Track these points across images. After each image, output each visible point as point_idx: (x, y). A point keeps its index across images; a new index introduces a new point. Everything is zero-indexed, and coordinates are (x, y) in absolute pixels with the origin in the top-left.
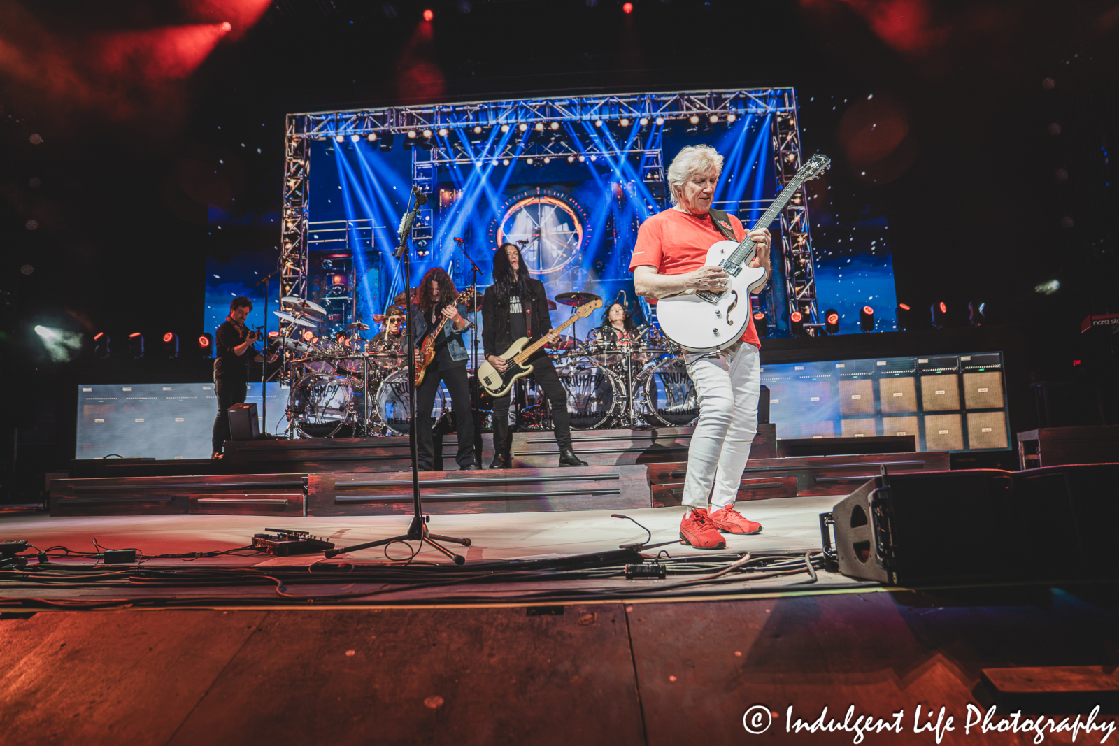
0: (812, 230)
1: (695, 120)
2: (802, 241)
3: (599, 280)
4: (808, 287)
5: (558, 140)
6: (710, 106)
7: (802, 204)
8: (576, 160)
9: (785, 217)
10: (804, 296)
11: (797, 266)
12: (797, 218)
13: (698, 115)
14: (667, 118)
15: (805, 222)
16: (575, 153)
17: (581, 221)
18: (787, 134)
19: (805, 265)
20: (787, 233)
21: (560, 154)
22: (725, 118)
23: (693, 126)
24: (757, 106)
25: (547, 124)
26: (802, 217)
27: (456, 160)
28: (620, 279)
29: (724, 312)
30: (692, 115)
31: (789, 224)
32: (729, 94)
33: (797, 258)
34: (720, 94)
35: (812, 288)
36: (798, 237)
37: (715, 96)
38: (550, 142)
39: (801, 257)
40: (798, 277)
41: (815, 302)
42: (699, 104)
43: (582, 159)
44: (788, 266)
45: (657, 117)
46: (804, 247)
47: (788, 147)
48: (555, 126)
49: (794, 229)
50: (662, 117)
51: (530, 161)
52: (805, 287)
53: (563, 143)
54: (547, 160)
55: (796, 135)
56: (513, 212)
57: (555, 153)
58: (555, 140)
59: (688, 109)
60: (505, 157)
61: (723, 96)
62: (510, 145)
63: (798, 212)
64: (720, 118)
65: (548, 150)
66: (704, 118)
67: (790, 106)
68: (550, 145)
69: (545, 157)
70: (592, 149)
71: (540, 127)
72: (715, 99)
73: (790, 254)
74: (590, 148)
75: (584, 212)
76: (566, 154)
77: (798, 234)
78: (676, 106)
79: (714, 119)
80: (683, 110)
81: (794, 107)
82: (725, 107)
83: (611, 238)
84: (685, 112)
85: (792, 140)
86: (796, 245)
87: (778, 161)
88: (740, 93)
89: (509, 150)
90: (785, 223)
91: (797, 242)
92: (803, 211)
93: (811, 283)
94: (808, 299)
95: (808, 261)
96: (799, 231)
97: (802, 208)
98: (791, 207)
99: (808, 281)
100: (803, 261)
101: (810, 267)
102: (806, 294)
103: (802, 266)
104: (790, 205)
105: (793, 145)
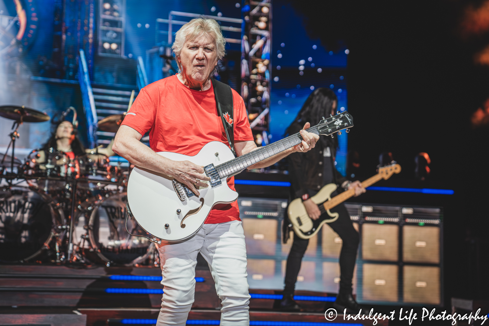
0: (272, 56)
2: (261, 67)
3: (40, 78)
4: (262, 115)
7: (266, 29)
9: (248, 40)
10: (258, 125)
11: (253, 92)
12: (259, 43)
15: (267, 50)
17: (24, 7)
19: (262, 93)
20: (247, 57)
26: (265, 44)
28: (64, 81)
31: (251, 49)
33: (255, 85)
35: (266, 117)
36: (257, 63)
39: (258, 83)
40: (254, 105)
41: (268, 132)
44: (245, 91)
46: (263, 74)
49: (255, 54)
52: (259, 114)
63: (261, 37)
73: (247, 79)
77: (258, 60)
83: (59, 33)
86: (254, 71)
90: (246, 46)
91: (257, 68)
92: (266, 37)
93: (266, 111)
94: (261, 128)
95: (265, 89)
96: (260, 57)
97: (266, 33)
98: (254, 31)
99: (263, 110)
100: (260, 88)
101: (266, 95)
102: (259, 123)
103: (258, 93)
104: (253, 28)
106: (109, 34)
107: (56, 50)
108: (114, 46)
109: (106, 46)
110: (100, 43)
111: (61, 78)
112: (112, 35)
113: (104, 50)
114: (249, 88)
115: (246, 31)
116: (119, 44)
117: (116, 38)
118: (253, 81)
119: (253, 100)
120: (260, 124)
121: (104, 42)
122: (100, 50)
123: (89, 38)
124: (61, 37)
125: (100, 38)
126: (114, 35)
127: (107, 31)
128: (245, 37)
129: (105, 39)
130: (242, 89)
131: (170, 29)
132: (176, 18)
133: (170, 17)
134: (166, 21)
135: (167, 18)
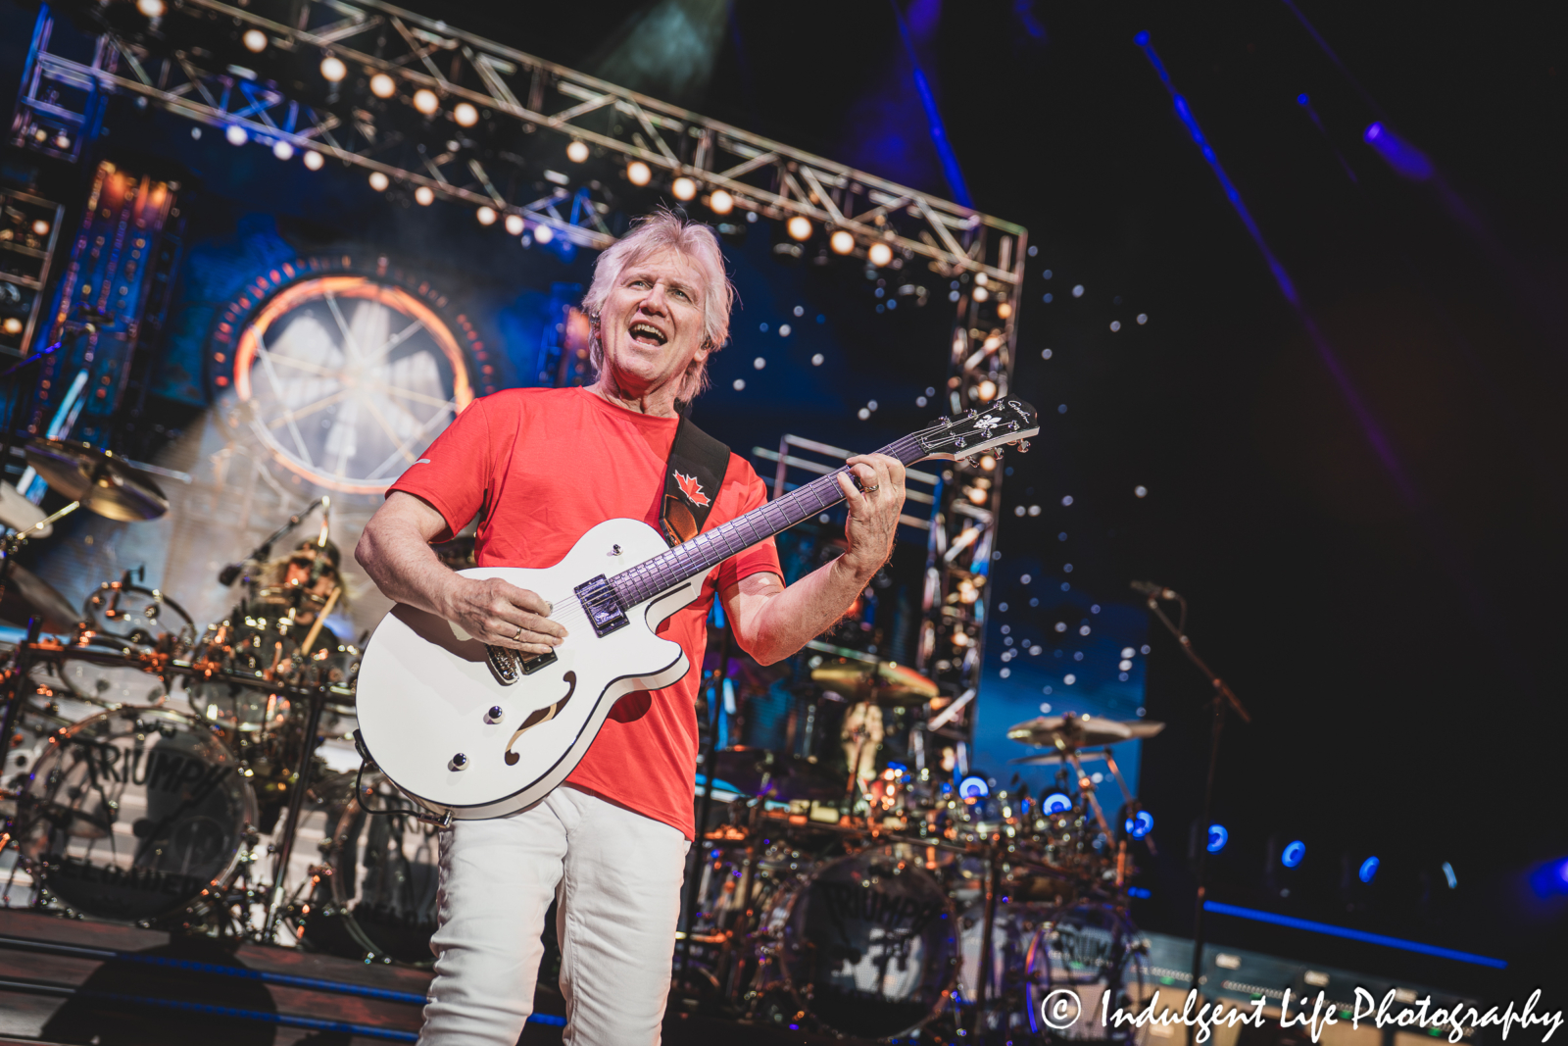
1: (800, 229)
2: (968, 592)
4: (960, 703)
5: (463, 156)
6: (841, 207)
7: (985, 505)
8: (500, 222)
9: (946, 525)
10: (948, 725)
11: (945, 647)
12: (969, 536)
13: (810, 219)
14: (739, 200)
15: (983, 553)
16: (500, 202)
17: (474, 381)
18: (988, 333)
19: (965, 650)
20: (940, 563)
21: (464, 193)
22: (867, 248)
23: (793, 241)
24: (942, 246)
25: (448, 103)
26: (980, 539)
27: (171, 96)
29: (513, 717)
30: (795, 214)
31: (950, 545)
32: (890, 196)
33: (950, 631)
34: (867, 189)
35: (968, 710)
36: (963, 580)
37: (856, 188)
38: (445, 150)
39: (958, 628)
40: (946, 675)
41: (969, 745)
42: (818, 193)
43: (514, 225)
44: (928, 641)
45: (719, 187)
46: (970, 608)
47: (984, 365)
48: (466, 115)
49: (957, 559)
50: (729, 191)
51: (379, 182)
52: (953, 701)
53: (476, 168)
54: (424, 196)
55: (1007, 344)
56: (301, 300)
57: (450, 182)
58: (457, 153)
59: (792, 196)
60: (315, 144)
61: (877, 197)
62: (338, 115)
63: (975, 522)
64: (857, 244)
65: (435, 171)
66: (822, 231)
67: (1011, 269)
68: (443, 159)
69: (420, 186)
70: (544, 212)
71: (426, 102)
72: (856, 196)
73: (935, 615)
74: (539, 204)
75: (487, 362)
76: (476, 198)
77: (961, 573)
78: (764, 178)
79: (842, 243)
80: (777, 192)
81: (1015, 278)
82: (871, 223)
84: (780, 200)
85: (997, 353)
86: (953, 598)
87: (958, 389)
88: (912, 202)
89: (333, 132)
90: (939, 537)
91: (959, 592)
92: (985, 524)
93: (969, 695)
94: (954, 734)
95: (972, 642)
96: (967, 566)
97: (984, 516)
98: (960, 506)
99: (963, 691)
100: (961, 639)
101: (972, 658)
102: (952, 720)
103: (955, 651)
104: (959, 500)
105: (995, 363)
114: (937, 636)
115: (944, 505)
118: (947, 621)
119: (943, 665)
120: (954, 723)
128: (939, 518)
130: (921, 638)
131: (781, 474)
132: (794, 451)
133: (783, 448)
134: (774, 456)
135: (776, 449)
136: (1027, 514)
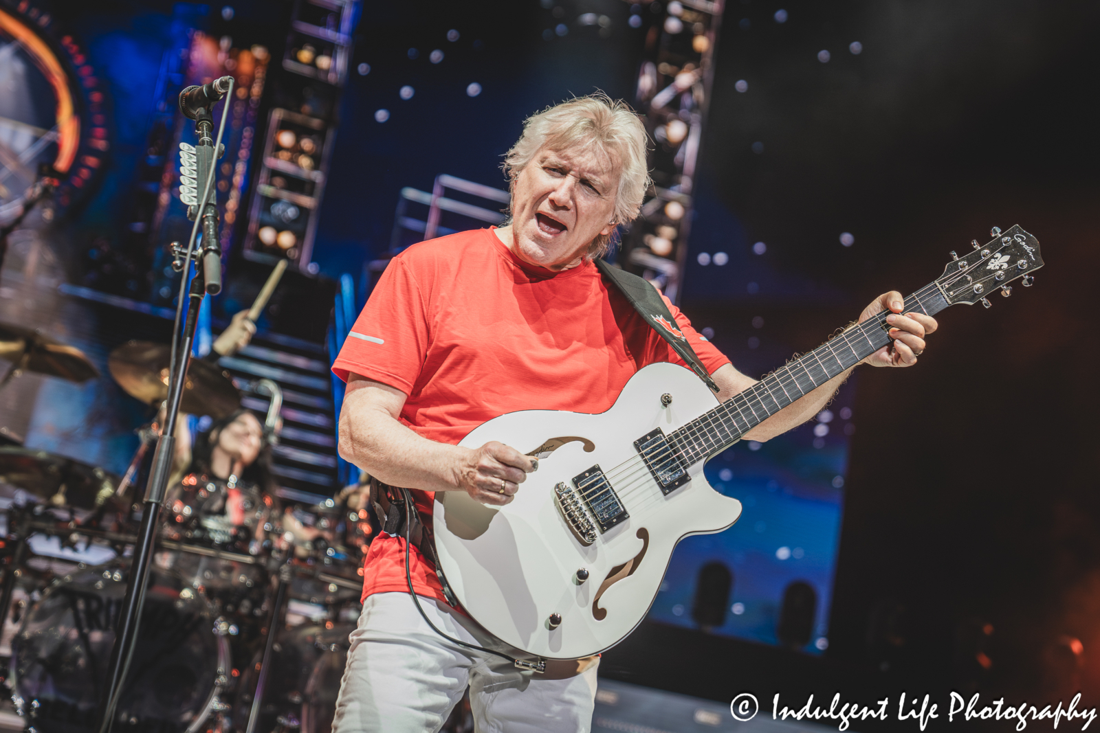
3: (84, 292)
7: (670, 257)
17: (80, 111)
18: (680, 67)
28: (145, 307)
47: (675, 104)
63: (656, 273)
81: (714, 7)
83: (151, 187)
85: (690, 90)
92: (667, 277)
97: (667, 268)
98: (640, 256)
104: (638, 249)
105: (687, 101)
106: (277, 209)
107: (139, 226)
108: (286, 239)
109: (267, 235)
110: (252, 226)
111: (137, 297)
112: (284, 211)
113: (259, 246)
115: (623, 255)
116: (300, 237)
117: (295, 221)
121: (262, 225)
122: (248, 243)
123: (225, 210)
124: (155, 197)
125: (255, 214)
126: (291, 212)
127: (276, 200)
129: (267, 218)
131: (433, 218)
132: (450, 193)
133: (437, 189)
134: (425, 198)
135: (429, 190)
136: (712, 263)
